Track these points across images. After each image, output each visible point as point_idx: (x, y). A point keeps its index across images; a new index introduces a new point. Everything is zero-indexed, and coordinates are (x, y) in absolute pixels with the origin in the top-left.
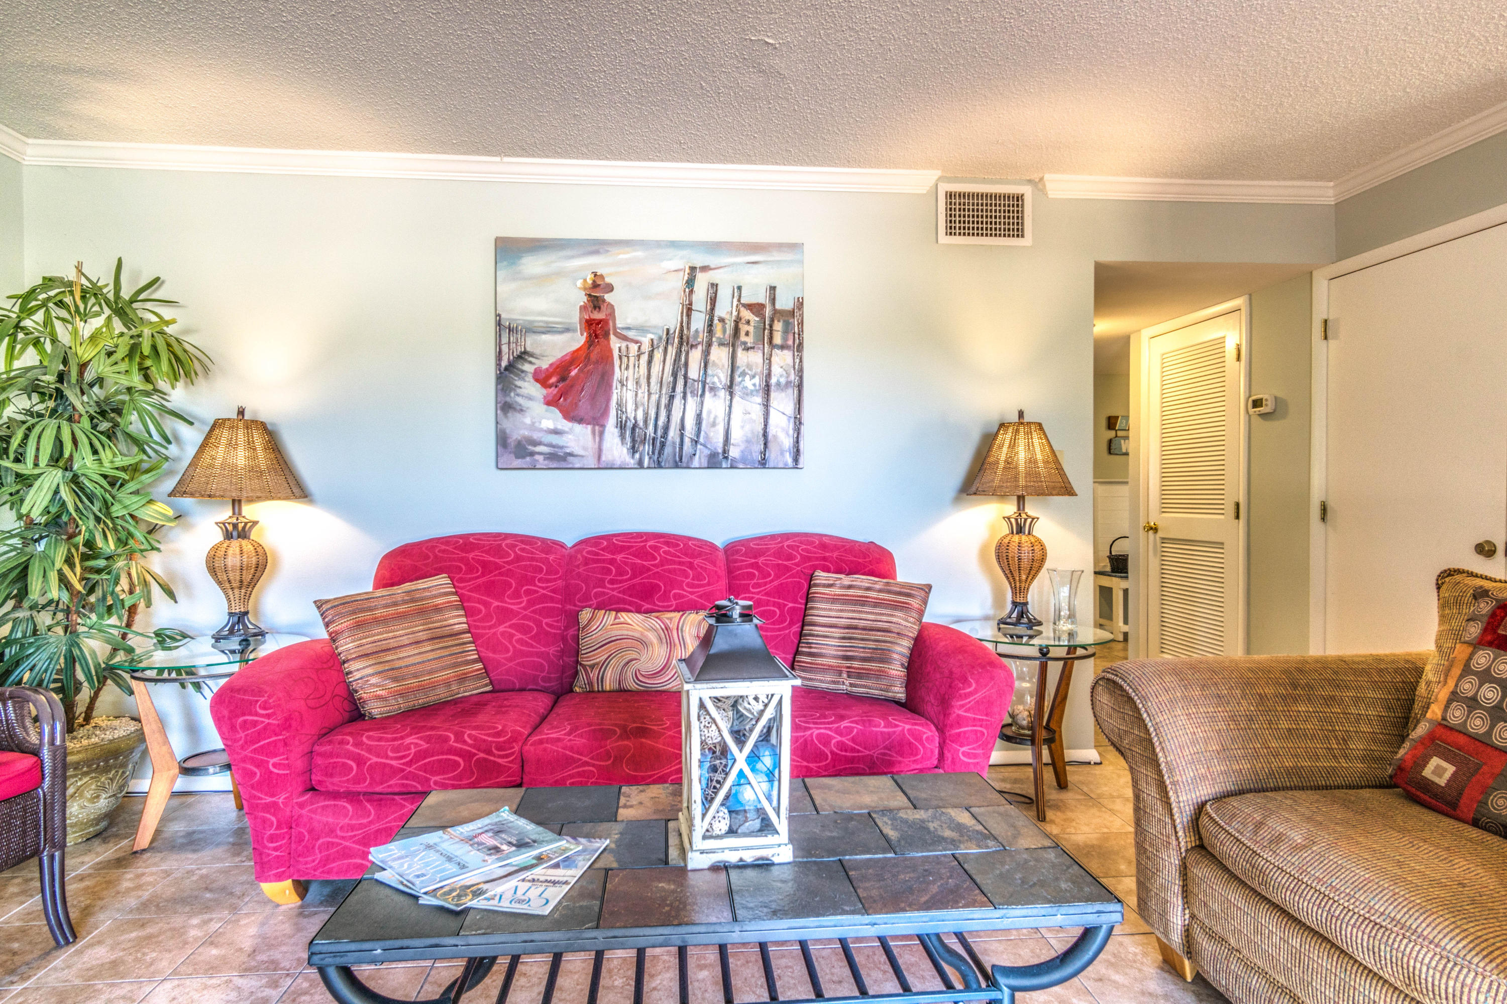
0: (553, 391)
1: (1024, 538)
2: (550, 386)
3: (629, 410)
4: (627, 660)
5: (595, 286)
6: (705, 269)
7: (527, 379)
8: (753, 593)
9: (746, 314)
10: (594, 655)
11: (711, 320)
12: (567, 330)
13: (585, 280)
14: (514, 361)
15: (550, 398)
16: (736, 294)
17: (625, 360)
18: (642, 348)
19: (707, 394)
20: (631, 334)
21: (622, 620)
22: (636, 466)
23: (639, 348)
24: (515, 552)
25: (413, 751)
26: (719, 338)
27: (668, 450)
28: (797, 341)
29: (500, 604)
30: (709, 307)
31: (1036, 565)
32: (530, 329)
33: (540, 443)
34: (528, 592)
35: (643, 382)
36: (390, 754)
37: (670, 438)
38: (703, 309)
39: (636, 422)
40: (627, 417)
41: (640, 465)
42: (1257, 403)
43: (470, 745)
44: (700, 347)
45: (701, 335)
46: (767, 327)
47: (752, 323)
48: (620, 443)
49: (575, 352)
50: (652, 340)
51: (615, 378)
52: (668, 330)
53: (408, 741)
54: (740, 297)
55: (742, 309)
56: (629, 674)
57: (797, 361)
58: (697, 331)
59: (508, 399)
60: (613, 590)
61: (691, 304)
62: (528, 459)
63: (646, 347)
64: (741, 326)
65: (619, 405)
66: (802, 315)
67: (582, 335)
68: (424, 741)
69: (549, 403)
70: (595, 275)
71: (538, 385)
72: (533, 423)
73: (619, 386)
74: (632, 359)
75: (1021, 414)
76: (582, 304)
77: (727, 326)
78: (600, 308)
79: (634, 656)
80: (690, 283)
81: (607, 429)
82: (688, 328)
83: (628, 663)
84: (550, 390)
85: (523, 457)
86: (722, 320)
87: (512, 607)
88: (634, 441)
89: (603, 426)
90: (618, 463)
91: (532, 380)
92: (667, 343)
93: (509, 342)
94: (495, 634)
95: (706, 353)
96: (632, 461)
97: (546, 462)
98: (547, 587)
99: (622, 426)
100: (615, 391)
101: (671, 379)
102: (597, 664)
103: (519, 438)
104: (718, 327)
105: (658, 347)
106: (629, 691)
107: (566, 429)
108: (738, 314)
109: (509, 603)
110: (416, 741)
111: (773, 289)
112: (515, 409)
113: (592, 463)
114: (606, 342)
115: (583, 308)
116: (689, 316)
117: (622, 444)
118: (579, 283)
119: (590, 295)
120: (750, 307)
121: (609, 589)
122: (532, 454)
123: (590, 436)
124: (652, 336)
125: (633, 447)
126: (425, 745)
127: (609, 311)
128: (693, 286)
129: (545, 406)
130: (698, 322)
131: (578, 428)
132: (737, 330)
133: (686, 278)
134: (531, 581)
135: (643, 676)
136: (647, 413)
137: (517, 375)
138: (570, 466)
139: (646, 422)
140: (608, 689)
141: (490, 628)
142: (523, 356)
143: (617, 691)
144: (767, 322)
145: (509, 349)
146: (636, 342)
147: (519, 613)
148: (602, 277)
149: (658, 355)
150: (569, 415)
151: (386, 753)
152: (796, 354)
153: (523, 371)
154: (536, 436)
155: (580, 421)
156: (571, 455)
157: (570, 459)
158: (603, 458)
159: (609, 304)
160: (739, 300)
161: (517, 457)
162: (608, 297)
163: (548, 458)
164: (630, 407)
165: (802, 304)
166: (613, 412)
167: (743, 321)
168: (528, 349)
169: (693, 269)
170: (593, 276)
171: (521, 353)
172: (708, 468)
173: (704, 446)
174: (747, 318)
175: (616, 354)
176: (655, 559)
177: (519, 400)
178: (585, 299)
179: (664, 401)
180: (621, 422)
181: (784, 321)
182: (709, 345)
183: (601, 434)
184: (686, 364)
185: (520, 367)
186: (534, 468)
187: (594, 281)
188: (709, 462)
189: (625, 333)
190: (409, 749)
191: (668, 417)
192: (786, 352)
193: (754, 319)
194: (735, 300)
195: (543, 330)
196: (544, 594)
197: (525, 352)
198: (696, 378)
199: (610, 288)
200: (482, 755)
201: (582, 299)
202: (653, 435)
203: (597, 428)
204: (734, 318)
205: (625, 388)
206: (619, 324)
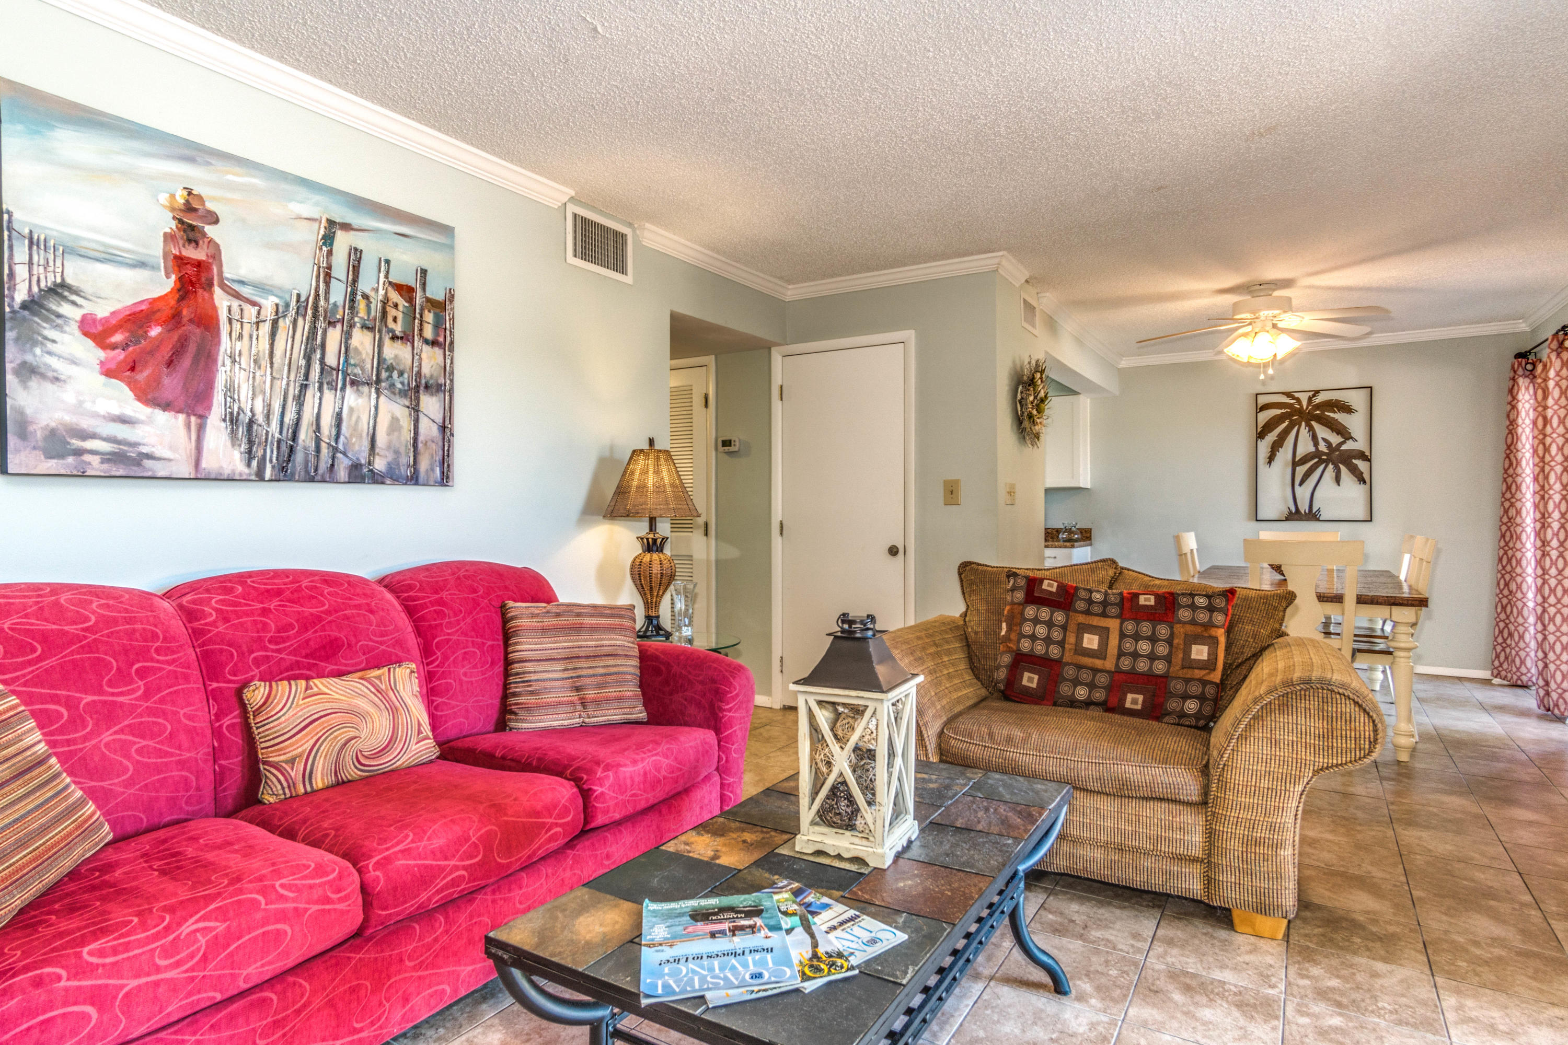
0: (120, 355)
1: (655, 556)
2: (114, 347)
3: (243, 399)
4: (343, 741)
5: (189, 208)
6: (346, 227)
7: (67, 328)
8: (449, 634)
9: (394, 296)
10: (292, 745)
11: (353, 294)
12: (142, 265)
13: (173, 196)
14: (41, 297)
15: (113, 366)
16: (383, 269)
17: (237, 326)
18: (262, 312)
19: (348, 387)
20: (245, 291)
21: (315, 689)
22: (253, 477)
23: (259, 313)
24: (94, 612)
25: (203, 941)
26: (362, 318)
27: (299, 457)
28: (448, 339)
29: (96, 698)
30: (351, 277)
31: (665, 581)
32: (70, 250)
33: (94, 436)
34: (142, 673)
35: (265, 362)
36: (162, 963)
37: (300, 441)
38: (344, 278)
39: (253, 415)
40: (239, 408)
41: (260, 476)
42: (727, 443)
43: (294, 900)
44: (339, 326)
45: (341, 311)
46: (418, 316)
47: (401, 308)
48: (229, 443)
49: (155, 300)
50: (277, 305)
51: (222, 349)
52: (299, 296)
53: (187, 928)
54: (388, 273)
55: (390, 289)
56: (348, 758)
57: (448, 361)
58: (335, 304)
59: (29, 358)
60: (279, 651)
61: (329, 268)
62: (70, 460)
63: (268, 313)
64: (388, 309)
65: (230, 389)
66: (452, 309)
67: (168, 277)
68: (216, 920)
69: (109, 372)
70: (190, 194)
71: (90, 343)
72: (81, 403)
73: (228, 362)
74: (247, 327)
75: (651, 442)
76: (169, 231)
77: (373, 306)
78: (197, 243)
79: (352, 734)
80: (328, 239)
81: (209, 421)
82: (327, 299)
83: (345, 744)
84: (112, 353)
85: (61, 456)
86: (366, 297)
87: (120, 699)
88: (251, 442)
89: (202, 417)
90: (227, 472)
91: (77, 333)
92: (297, 313)
93: (31, 263)
94: (96, 747)
95: (347, 335)
96: (246, 470)
97: (105, 466)
98: (174, 661)
99: (233, 420)
100: (221, 369)
101: (303, 362)
102: (300, 755)
103: (53, 424)
104: (361, 305)
105: (285, 316)
106: (349, 781)
107: (142, 417)
108: (386, 293)
109: (113, 694)
110: (201, 925)
111: (424, 272)
112: (43, 376)
113: (186, 470)
114: (206, 295)
115: (169, 238)
116: (327, 284)
117: (233, 445)
118: (164, 198)
119: (181, 221)
120: (399, 288)
121: (273, 651)
122: (79, 452)
123: (182, 431)
124: (277, 300)
125: (250, 452)
126: (220, 927)
127: (211, 251)
128: (331, 245)
129: (103, 377)
130: (338, 294)
131: (162, 417)
132: (384, 313)
133: (322, 232)
134: (143, 653)
135: (366, 757)
136: (269, 405)
137: (47, 320)
138: (149, 474)
139: (268, 417)
140: (320, 785)
141: (85, 739)
142: (60, 290)
143: (333, 786)
144: (418, 311)
145: (31, 275)
146: (254, 304)
147: (136, 707)
148: (200, 198)
149: (285, 324)
150: (147, 395)
151: (155, 964)
152: (447, 353)
153: (59, 316)
154: (86, 423)
155: (166, 406)
156: (149, 456)
157: (148, 463)
158: (204, 464)
159: (211, 241)
160: (386, 277)
161: (49, 456)
162: (210, 230)
163: (108, 461)
164: (245, 393)
165: (453, 296)
166: (218, 398)
167: (390, 303)
168: (69, 280)
169: (331, 223)
170: (185, 193)
171: (55, 284)
172: (349, 482)
173: (344, 454)
174: (395, 300)
175: (223, 315)
176: (324, 605)
177: (52, 361)
178: (173, 224)
179: (293, 391)
180: (232, 414)
181: (435, 313)
182: (352, 326)
183: (201, 429)
184: (323, 346)
185: (54, 307)
186: (83, 476)
187: (187, 201)
188: (349, 478)
189: (236, 287)
190: (196, 941)
191: (299, 413)
192: (436, 349)
193: (402, 303)
194: (382, 275)
195: (97, 255)
196: (170, 671)
197: (64, 285)
198: (334, 364)
199: (214, 219)
200: (315, 908)
201: (170, 225)
202: (277, 435)
203: (193, 419)
204: (380, 298)
205: (237, 366)
206: (227, 274)
